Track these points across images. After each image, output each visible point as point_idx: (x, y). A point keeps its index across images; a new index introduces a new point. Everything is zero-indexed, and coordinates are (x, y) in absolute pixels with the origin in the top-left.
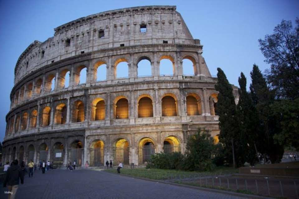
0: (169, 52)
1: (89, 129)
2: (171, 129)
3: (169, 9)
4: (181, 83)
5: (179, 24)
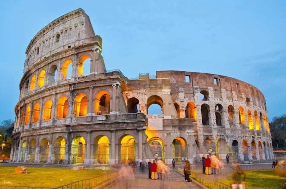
0: (69, 56)
1: (23, 131)
2: (59, 130)
3: (76, 13)
4: (71, 85)
5: (83, 25)
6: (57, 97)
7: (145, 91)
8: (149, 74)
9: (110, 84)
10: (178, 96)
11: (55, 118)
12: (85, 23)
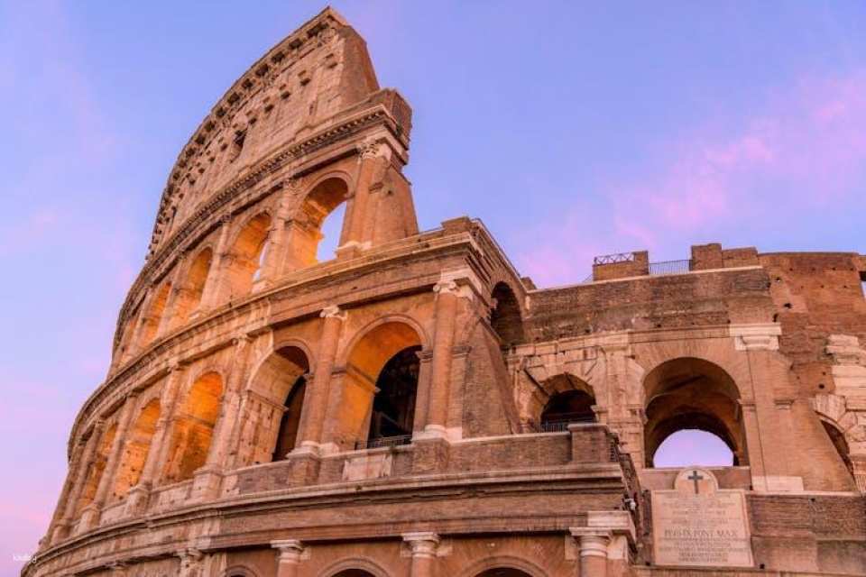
3: (310, 34)
5: (332, 66)
6: (185, 377)
7: (625, 339)
8: (645, 254)
9: (425, 282)
10: (826, 381)
11: (155, 481)
12: (342, 59)
